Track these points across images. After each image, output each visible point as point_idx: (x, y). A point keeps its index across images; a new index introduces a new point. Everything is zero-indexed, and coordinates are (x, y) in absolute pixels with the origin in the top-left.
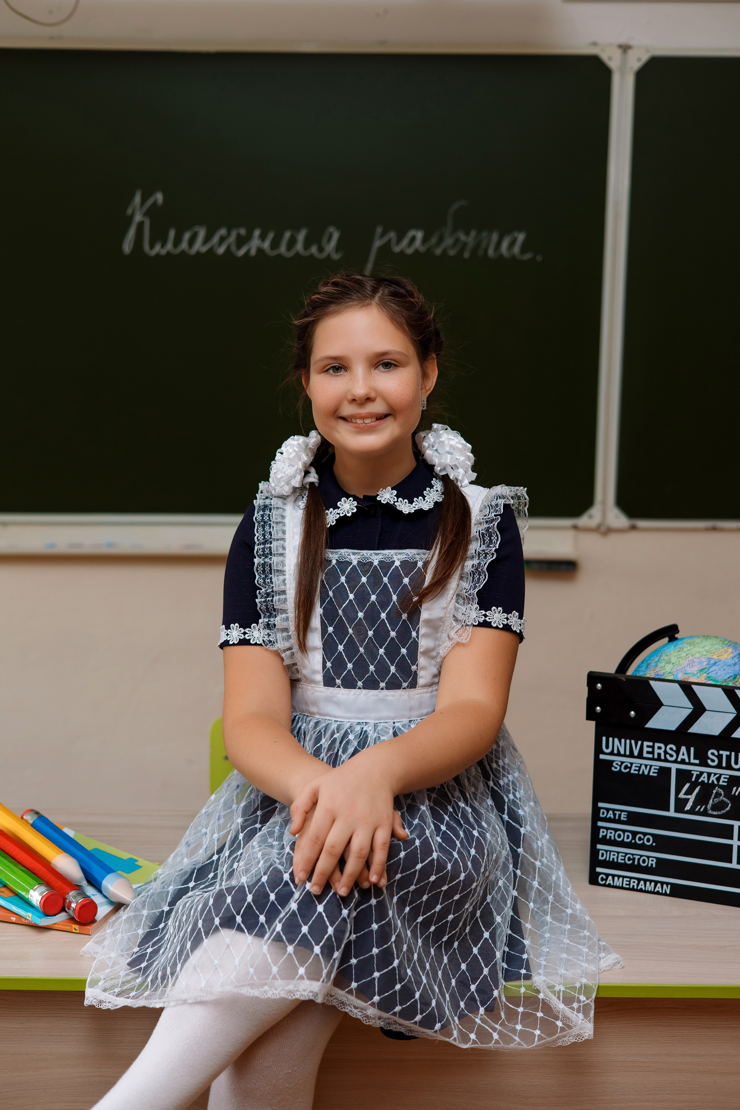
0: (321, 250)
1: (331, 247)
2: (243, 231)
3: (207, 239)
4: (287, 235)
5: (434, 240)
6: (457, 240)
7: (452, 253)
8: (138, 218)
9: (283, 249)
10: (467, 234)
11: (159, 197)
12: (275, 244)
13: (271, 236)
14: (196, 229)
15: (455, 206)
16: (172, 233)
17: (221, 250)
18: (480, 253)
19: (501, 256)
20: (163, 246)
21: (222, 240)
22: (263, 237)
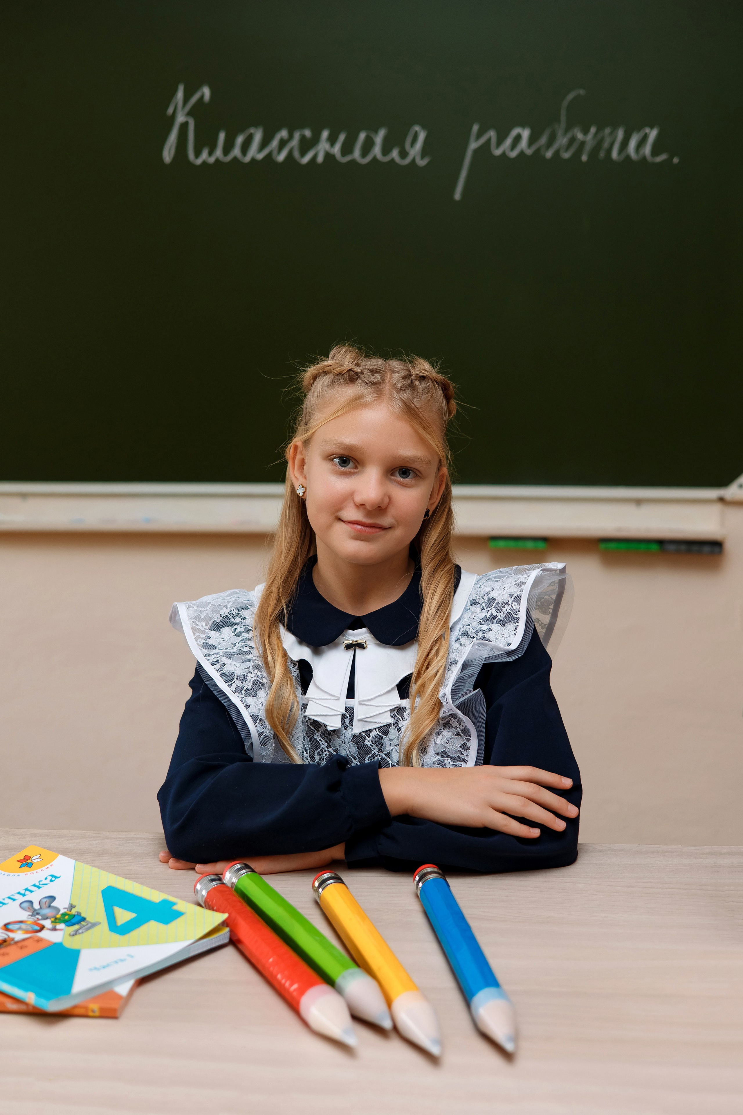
0: (403, 154)
1: (415, 150)
2: (308, 133)
3: (265, 143)
4: (362, 136)
5: (543, 140)
6: (573, 140)
7: (566, 155)
8: (181, 118)
9: (357, 154)
10: (586, 132)
11: (206, 92)
12: (347, 149)
13: (342, 137)
14: (252, 130)
15: (570, 96)
16: (222, 136)
17: (281, 157)
18: (602, 154)
19: (628, 157)
20: (210, 154)
21: (283, 144)
22: (332, 140)
